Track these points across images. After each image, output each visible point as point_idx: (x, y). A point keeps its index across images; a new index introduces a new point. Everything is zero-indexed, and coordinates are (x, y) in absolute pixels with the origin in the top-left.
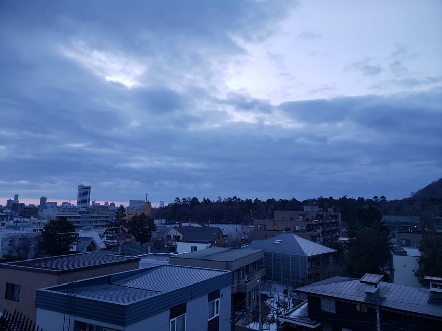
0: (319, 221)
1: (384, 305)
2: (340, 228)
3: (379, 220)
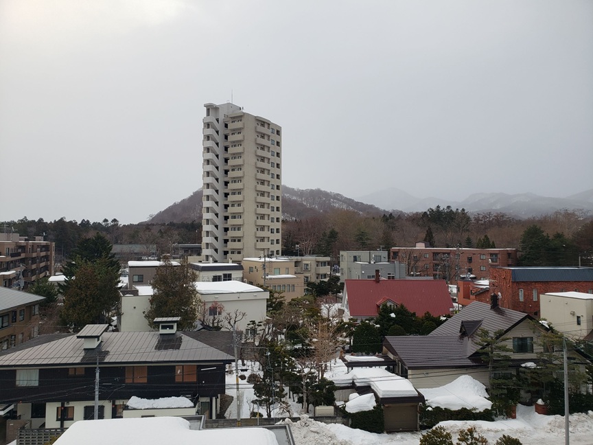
1: (105, 361)
2: (53, 264)
3: (108, 254)
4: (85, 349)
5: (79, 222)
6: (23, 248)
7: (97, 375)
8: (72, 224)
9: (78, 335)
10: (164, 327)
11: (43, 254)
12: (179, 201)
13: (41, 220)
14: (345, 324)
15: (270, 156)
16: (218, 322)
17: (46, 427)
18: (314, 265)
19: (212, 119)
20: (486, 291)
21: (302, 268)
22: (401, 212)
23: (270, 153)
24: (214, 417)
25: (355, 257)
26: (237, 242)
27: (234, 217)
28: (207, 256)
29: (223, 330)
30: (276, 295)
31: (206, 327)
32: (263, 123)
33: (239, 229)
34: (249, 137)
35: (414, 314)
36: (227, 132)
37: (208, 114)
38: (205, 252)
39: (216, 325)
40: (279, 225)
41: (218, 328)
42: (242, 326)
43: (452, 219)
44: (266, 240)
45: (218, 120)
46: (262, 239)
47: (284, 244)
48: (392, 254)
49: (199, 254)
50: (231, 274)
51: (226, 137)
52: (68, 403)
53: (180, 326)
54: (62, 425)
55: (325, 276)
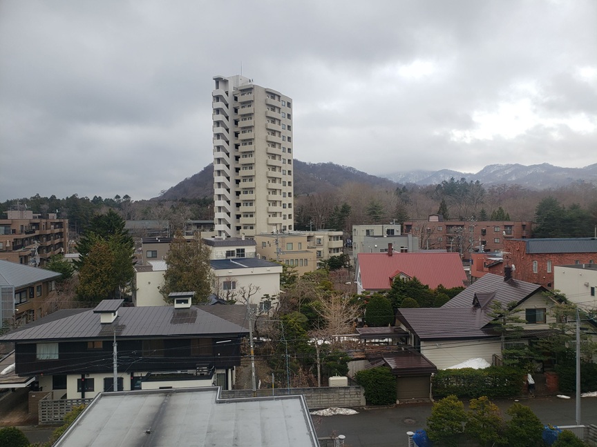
1: (122, 335)
2: (67, 241)
3: (121, 230)
4: (102, 324)
5: (91, 199)
6: (37, 225)
7: (115, 348)
8: (85, 201)
9: (95, 309)
10: (179, 302)
11: (57, 231)
12: (191, 177)
13: (53, 197)
14: (358, 297)
15: (280, 130)
16: (232, 296)
17: (68, 398)
18: (327, 239)
19: (221, 92)
20: (499, 263)
21: (314, 243)
22: (415, 184)
23: (281, 127)
24: (230, 388)
25: (368, 231)
26: (249, 218)
27: (246, 193)
28: (220, 232)
29: (236, 303)
30: (289, 269)
31: (220, 302)
32: (273, 95)
33: (251, 204)
34: (259, 109)
35: (427, 286)
36: (237, 104)
37: (217, 87)
38: (218, 227)
39: (230, 299)
40: (291, 200)
41: (232, 302)
42: (257, 299)
43: (466, 191)
44: (278, 215)
45: (227, 93)
46: (275, 214)
47: (296, 219)
48: (405, 227)
49: (212, 230)
50: (243, 250)
51: (236, 111)
52: (88, 375)
53: (195, 301)
54: (83, 396)
55: (337, 250)
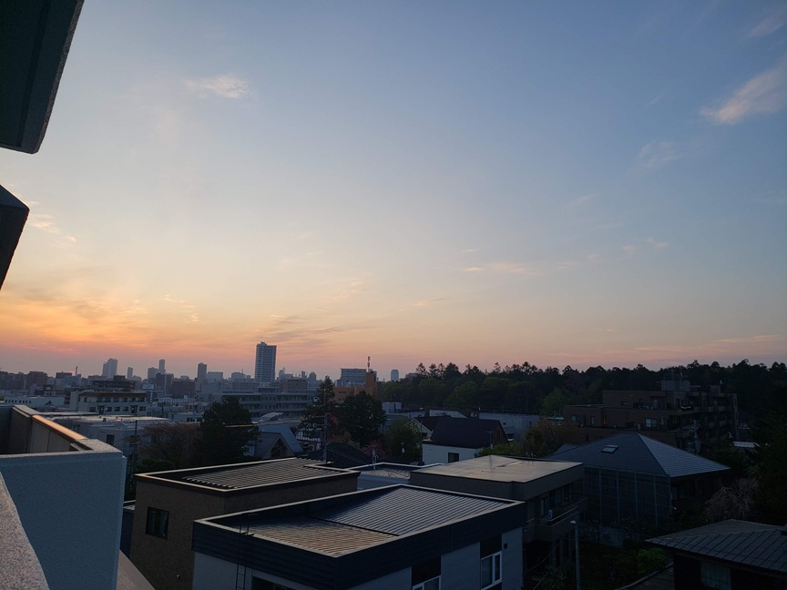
0: (692, 409)
2: (737, 424)
5: (769, 366)
6: (696, 399)
8: (759, 369)
11: (721, 409)
13: (715, 364)
